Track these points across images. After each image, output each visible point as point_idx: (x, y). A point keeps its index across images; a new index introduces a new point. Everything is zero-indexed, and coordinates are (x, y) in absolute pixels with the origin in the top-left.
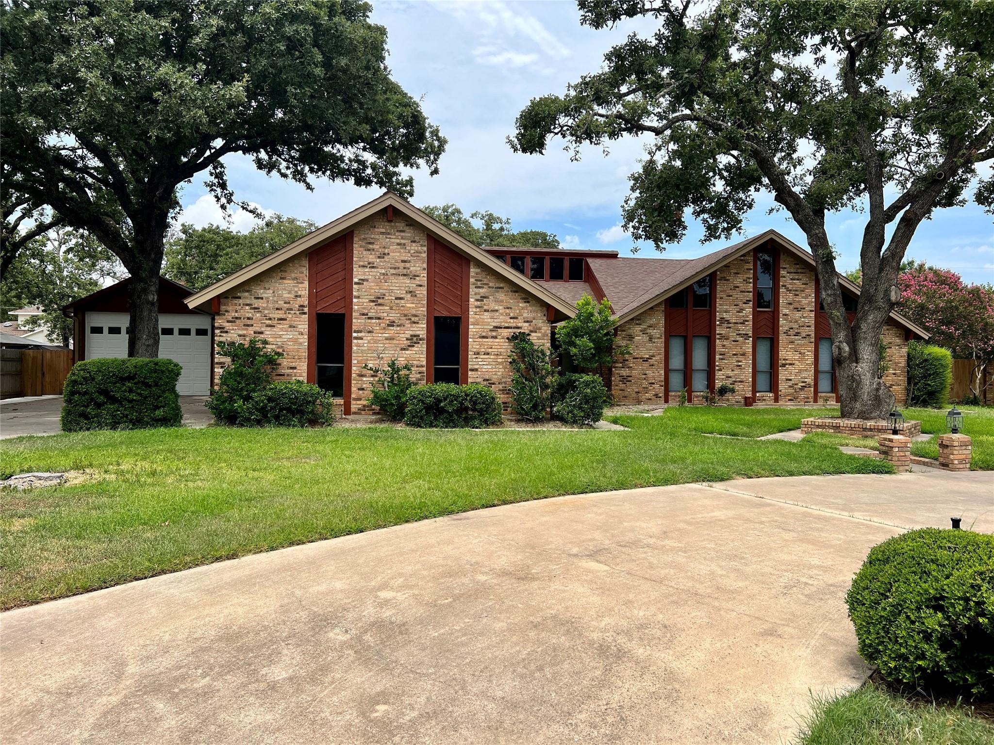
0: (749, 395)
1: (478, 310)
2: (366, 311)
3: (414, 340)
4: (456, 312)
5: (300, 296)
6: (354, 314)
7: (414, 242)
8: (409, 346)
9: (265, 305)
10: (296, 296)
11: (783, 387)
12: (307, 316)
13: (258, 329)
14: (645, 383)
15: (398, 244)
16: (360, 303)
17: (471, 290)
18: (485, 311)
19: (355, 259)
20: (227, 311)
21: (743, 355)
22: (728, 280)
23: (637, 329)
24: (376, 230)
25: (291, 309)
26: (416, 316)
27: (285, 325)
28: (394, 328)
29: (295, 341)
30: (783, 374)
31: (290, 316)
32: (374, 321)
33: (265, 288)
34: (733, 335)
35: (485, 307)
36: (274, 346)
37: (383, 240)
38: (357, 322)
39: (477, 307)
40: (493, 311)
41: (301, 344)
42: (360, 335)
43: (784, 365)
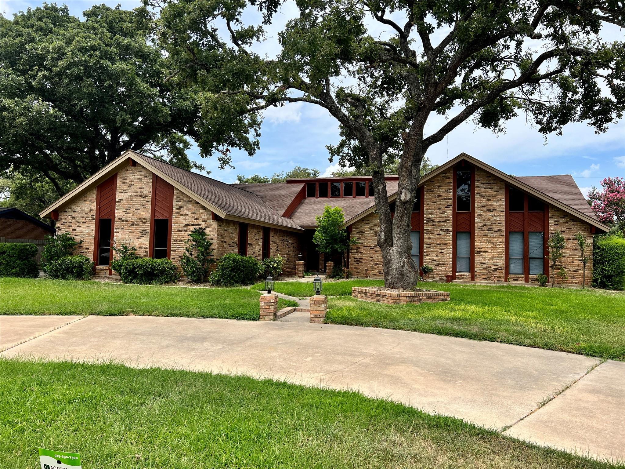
0: (450, 274)
1: (177, 215)
2: (121, 217)
3: (143, 233)
4: (165, 216)
5: (92, 210)
6: (115, 219)
7: (146, 177)
8: (141, 236)
9: (77, 215)
10: (91, 210)
11: (478, 269)
12: (95, 220)
13: (73, 228)
14: (372, 264)
15: (138, 179)
16: (119, 213)
17: (174, 203)
18: (181, 215)
19: (117, 188)
20: (61, 219)
21: (445, 244)
22: (433, 191)
23: (367, 227)
24: (128, 172)
25: (88, 217)
26: (145, 219)
27: (85, 226)
28: (134, 226)
29: (89, 234)
30: (478, 259)
31: (87, 221)
32: (124, 222)
33: (77, 206)
34: (437, 230)
35: (181, 213)
36: (80, 237)
37: (131, 177)
38: (117, 223)
39: (177, 213)
40: (185, 215)
41: (91, 235)
42: (118, 230)
43: (479, 253)
